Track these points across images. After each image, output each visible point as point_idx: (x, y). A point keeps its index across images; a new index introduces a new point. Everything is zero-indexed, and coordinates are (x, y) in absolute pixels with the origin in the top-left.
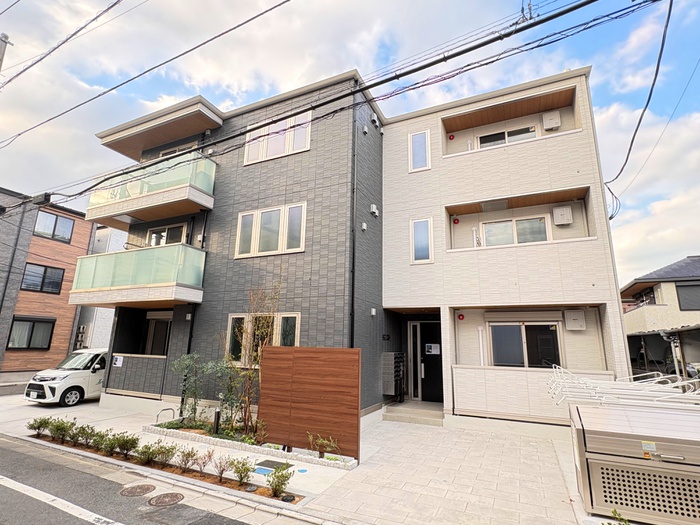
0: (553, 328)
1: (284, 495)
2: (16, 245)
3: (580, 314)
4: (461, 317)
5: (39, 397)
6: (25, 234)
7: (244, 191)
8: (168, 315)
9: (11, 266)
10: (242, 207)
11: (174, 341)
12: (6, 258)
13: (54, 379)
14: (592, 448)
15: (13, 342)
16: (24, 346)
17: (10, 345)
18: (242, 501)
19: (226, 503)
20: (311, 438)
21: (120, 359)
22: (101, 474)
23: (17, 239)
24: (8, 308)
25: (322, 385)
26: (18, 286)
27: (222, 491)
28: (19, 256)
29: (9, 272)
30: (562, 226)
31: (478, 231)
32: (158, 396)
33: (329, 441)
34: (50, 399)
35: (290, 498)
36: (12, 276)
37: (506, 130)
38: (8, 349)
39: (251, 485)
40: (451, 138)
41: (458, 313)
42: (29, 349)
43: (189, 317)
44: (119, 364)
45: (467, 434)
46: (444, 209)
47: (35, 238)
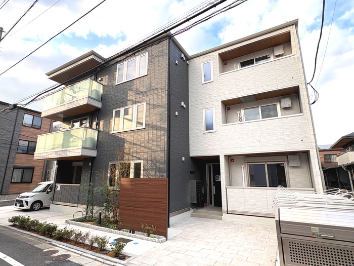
0: (282, 165)
1: (121, 256)
2: (14, 131)
3: (297, 157)
4: (232, 160)
5: (20, 206)
6: (18, 126)
7: (116, 98)
8: (81, 164)
9: (12, 142)
10: (115, 107)
11: (84, 177)
12: (9, 138)
13: (27, 197)
14: (284, 231)
15: (14, 179)
16: (20, 181)
17: (12, 181)
18: (99, 259)
19: (90, 259)
20: (143, 226)
21: (59, 186)
22: (35, 244)
23: (14, 128)
24: (11, 162)
25: (149, 198)
26: (15, 151)
27: (89, 253)
28: (16, 136)
29: (11, 144)
30: (285, 109)
31: (240, 113)
32: (76, 205)
33: (152, 227)
34: (25, 207)
35: (123, 258)
36: (12, 147)
37: (255, 58)
38: (11, 183)
39: (107, 250)
40: (225, 64)
41: (230, 159)
42: (22, 182)
43: (90, 164)
44: (59, 189)
45: (234, 224)
46: (220, 102)
47: (23, 127)
